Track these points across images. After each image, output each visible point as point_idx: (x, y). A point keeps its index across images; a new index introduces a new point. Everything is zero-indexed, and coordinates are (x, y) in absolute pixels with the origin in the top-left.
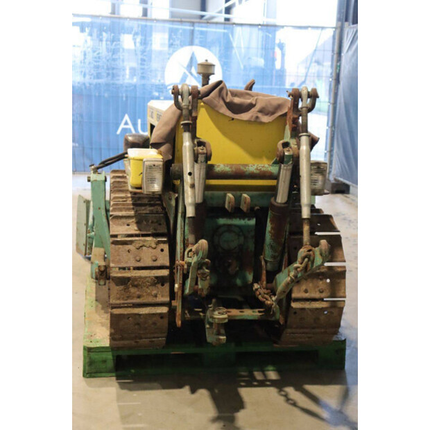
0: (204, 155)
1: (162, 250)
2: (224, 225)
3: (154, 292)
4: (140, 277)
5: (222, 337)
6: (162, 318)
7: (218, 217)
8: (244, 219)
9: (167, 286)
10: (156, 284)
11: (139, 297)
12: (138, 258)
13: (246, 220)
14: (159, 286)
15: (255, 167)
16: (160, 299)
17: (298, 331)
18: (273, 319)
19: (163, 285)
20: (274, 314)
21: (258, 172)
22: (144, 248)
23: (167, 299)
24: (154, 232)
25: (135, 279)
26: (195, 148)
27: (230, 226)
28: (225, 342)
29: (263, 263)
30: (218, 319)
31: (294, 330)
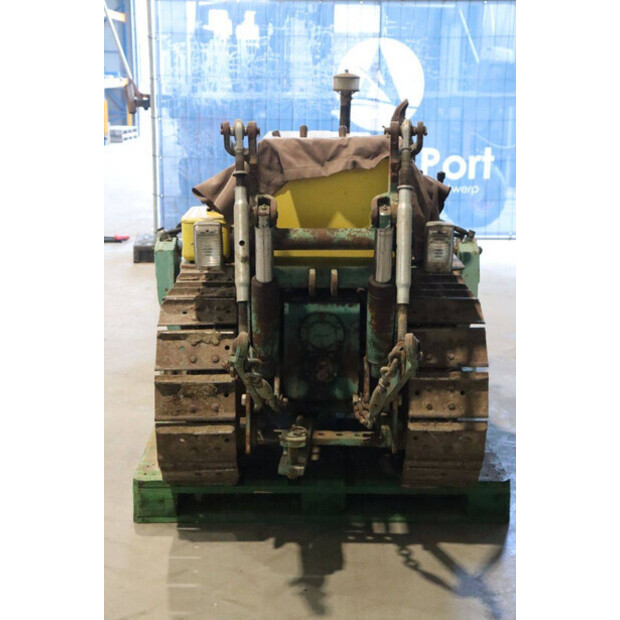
0: (266, 217)
1: (227, 348)
2: (315, 313)
3: (215, 405)
4: (195, 385)
5: (298, 468)
6: (227, 440)
7: (307, 303)
8: (343, 305)
9: (232, 396)
10: (217, 393)
11: (194, 411)
12: (193, 358)
13: (347, 306)
14: (222, 396)
15: (347, 232)
16: (222, 415)
17: (423, 463)
18: (383, 445)
19: (226, 395)
20: (384, 439)
21: (350, 239)
22: (202, 344)
23: (232, 415)
24: (218, 322)
25: (188, 386)
26: (255, 208)
27: (322, 314)
28: (302, 474)
29: (366, 366)
30: (291, 441)
31: (415, 463)
